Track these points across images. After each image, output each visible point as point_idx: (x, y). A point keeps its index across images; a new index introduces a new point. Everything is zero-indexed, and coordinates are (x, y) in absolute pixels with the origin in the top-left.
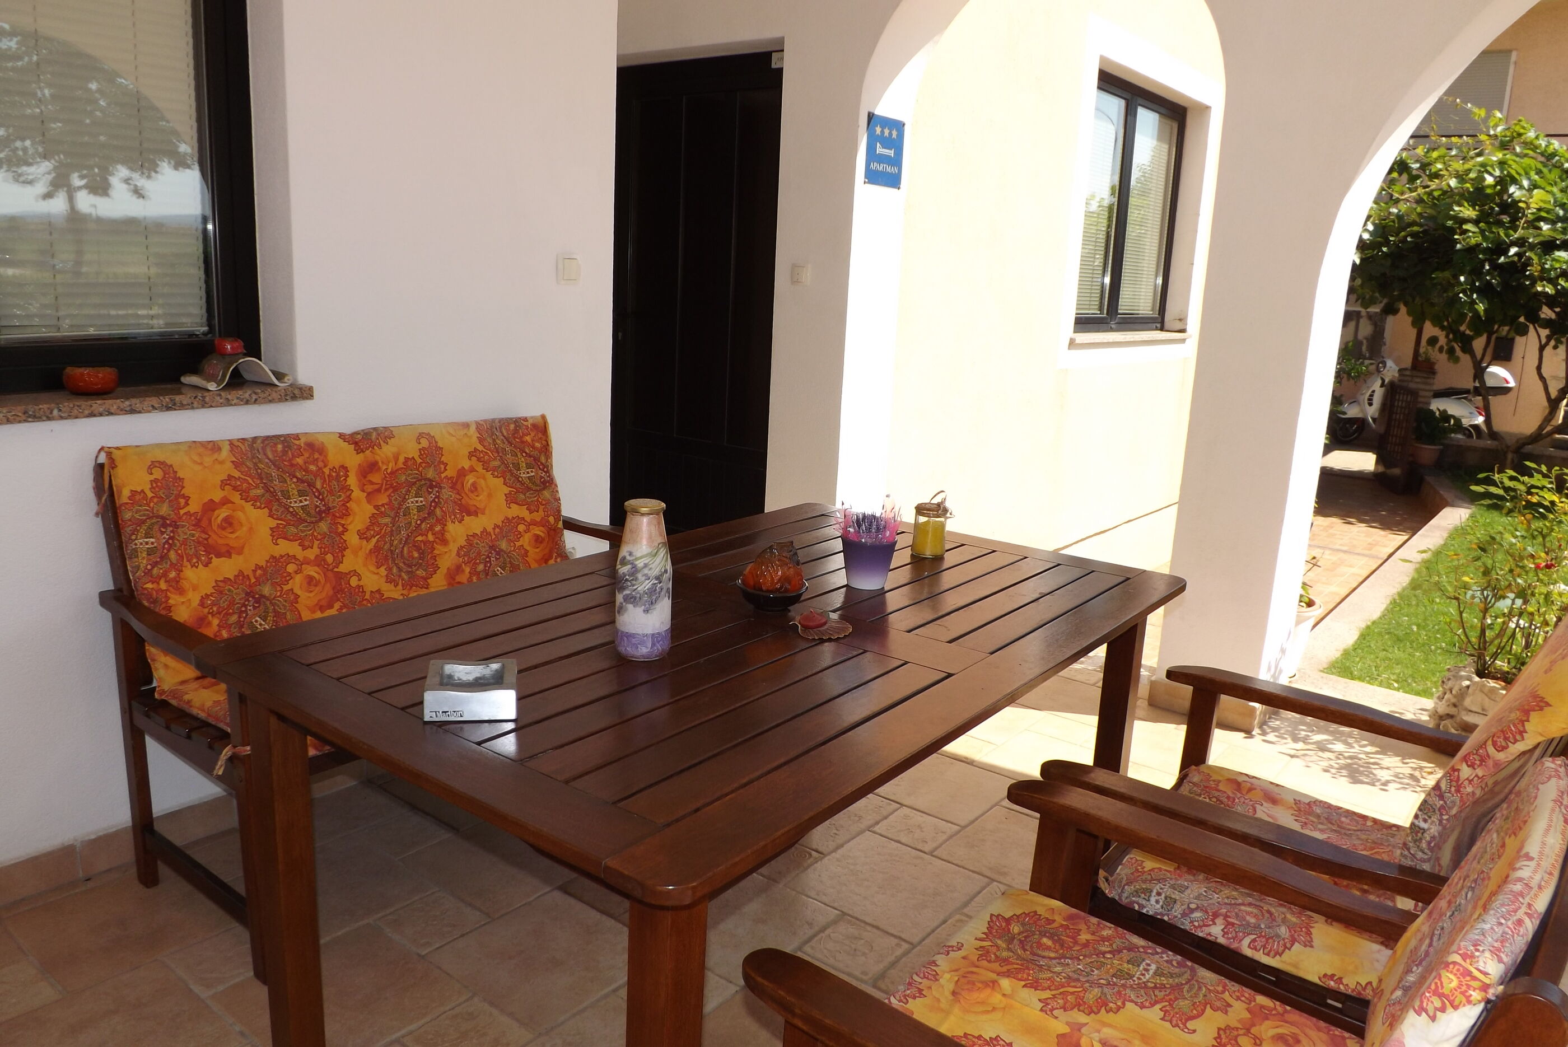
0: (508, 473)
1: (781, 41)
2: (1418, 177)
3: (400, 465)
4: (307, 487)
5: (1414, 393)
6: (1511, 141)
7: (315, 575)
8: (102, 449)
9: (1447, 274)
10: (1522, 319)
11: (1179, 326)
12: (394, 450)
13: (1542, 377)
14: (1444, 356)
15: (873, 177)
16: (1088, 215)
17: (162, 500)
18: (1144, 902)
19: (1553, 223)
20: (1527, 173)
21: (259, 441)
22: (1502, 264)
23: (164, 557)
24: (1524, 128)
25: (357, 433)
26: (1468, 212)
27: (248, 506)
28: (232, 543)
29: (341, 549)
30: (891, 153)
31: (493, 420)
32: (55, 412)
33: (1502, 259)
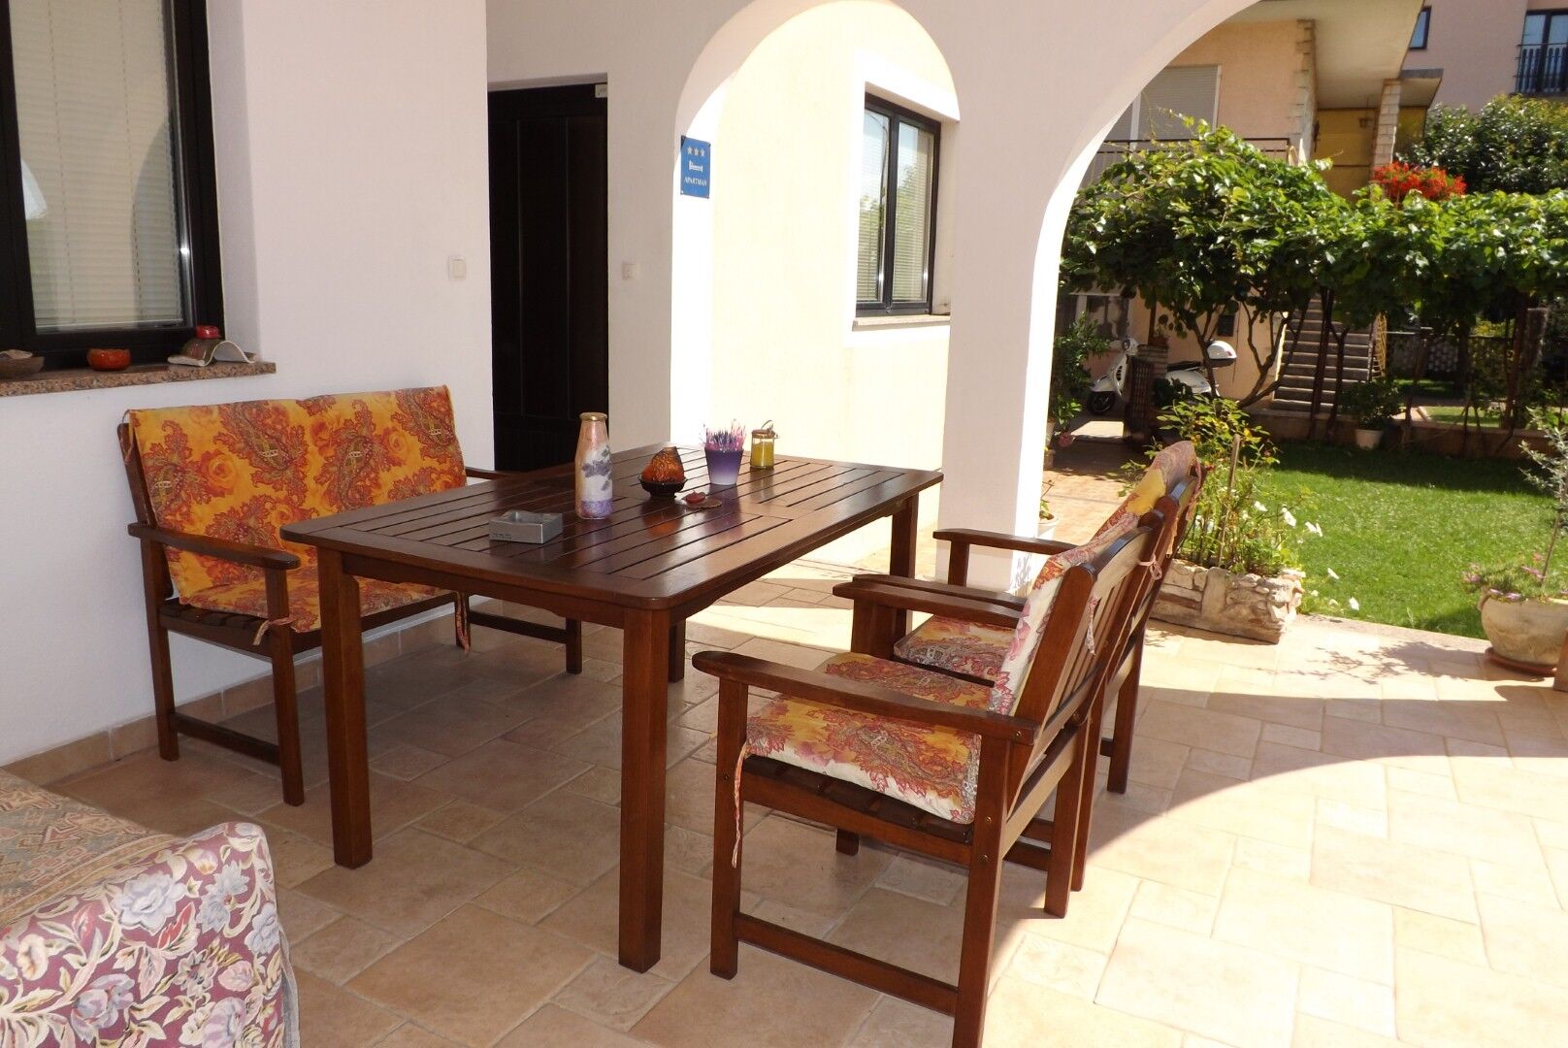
0: (421, 432)
1: (605, 76)
2: (1143, 177)
3: (341, 425)
4: (276, 443)
5: (1150, 366)
6: (1216, 145)
7: (285, 511)
8: (128, 411)
9: (1169, 260)
10: (1233, 298)
11: (944, 310)
12: (336, 413)
13: (1253, 348)
14: (1173, 333)
15: (688, 189)
16: (863, 215)
17: (173, 451)
18: (923, 657)
19: (1251, 214)
20: (1228, 173)
21: (239, 405)
22: (1213, 250)
23: (177, 496)
24: (1225, 134)
25: (309, 400)
26: (1182, 207)
27: (234, 457)
28: (225, 486)
29: (303, 491)
30: (701, 168)
31: (408, 390)
32: (95, 382)
33: (1212, 247)
